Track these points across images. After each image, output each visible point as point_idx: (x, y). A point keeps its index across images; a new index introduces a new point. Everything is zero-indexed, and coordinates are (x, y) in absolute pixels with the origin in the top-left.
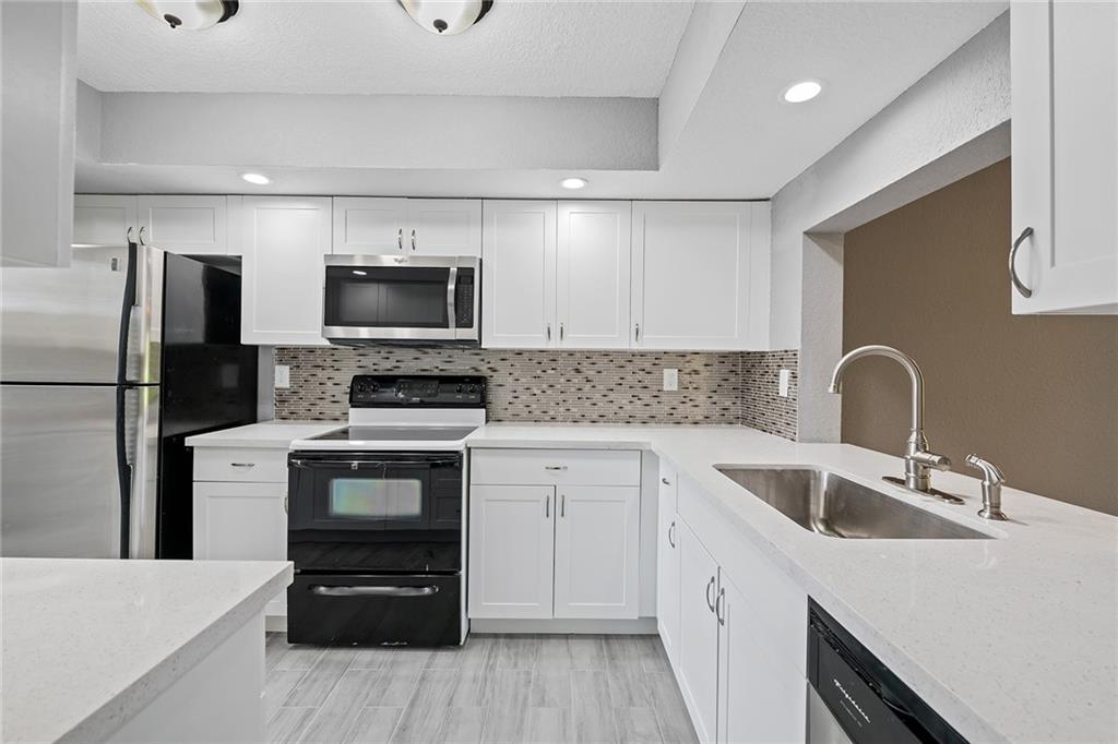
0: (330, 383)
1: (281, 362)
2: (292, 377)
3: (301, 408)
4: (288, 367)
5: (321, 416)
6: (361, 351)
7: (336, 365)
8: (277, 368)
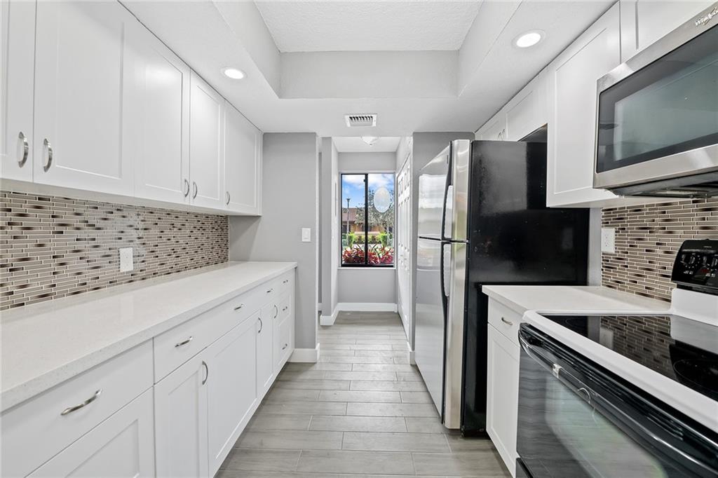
0: (659, 251)
1: (606, 224)
2: (618, 241)
3: (627, 277)
4: (613, 230)
5: (648, 292)
6: (706, 204)
7: (668, 226)
8: (603, 230)
